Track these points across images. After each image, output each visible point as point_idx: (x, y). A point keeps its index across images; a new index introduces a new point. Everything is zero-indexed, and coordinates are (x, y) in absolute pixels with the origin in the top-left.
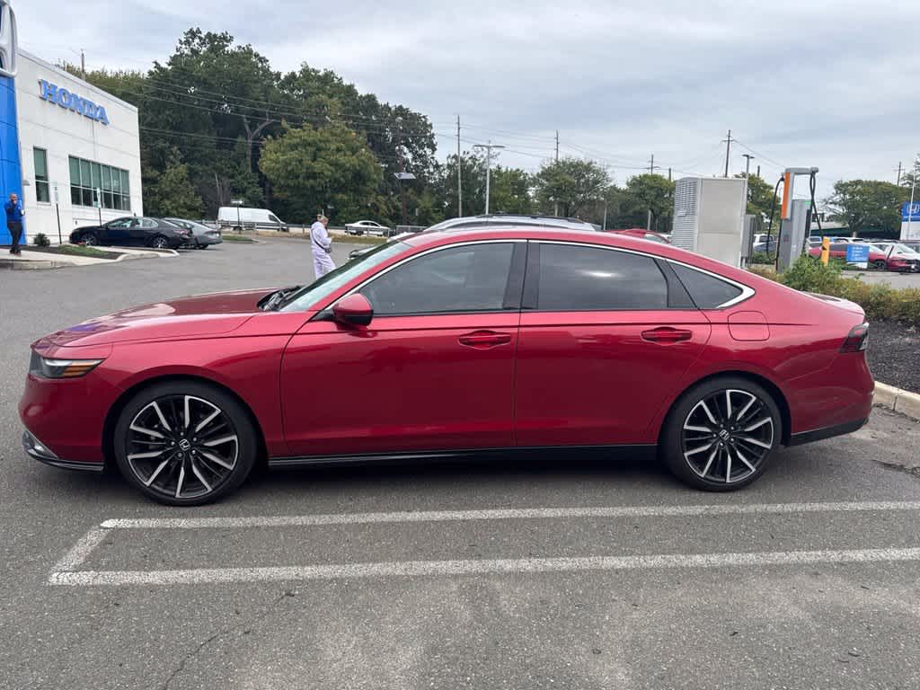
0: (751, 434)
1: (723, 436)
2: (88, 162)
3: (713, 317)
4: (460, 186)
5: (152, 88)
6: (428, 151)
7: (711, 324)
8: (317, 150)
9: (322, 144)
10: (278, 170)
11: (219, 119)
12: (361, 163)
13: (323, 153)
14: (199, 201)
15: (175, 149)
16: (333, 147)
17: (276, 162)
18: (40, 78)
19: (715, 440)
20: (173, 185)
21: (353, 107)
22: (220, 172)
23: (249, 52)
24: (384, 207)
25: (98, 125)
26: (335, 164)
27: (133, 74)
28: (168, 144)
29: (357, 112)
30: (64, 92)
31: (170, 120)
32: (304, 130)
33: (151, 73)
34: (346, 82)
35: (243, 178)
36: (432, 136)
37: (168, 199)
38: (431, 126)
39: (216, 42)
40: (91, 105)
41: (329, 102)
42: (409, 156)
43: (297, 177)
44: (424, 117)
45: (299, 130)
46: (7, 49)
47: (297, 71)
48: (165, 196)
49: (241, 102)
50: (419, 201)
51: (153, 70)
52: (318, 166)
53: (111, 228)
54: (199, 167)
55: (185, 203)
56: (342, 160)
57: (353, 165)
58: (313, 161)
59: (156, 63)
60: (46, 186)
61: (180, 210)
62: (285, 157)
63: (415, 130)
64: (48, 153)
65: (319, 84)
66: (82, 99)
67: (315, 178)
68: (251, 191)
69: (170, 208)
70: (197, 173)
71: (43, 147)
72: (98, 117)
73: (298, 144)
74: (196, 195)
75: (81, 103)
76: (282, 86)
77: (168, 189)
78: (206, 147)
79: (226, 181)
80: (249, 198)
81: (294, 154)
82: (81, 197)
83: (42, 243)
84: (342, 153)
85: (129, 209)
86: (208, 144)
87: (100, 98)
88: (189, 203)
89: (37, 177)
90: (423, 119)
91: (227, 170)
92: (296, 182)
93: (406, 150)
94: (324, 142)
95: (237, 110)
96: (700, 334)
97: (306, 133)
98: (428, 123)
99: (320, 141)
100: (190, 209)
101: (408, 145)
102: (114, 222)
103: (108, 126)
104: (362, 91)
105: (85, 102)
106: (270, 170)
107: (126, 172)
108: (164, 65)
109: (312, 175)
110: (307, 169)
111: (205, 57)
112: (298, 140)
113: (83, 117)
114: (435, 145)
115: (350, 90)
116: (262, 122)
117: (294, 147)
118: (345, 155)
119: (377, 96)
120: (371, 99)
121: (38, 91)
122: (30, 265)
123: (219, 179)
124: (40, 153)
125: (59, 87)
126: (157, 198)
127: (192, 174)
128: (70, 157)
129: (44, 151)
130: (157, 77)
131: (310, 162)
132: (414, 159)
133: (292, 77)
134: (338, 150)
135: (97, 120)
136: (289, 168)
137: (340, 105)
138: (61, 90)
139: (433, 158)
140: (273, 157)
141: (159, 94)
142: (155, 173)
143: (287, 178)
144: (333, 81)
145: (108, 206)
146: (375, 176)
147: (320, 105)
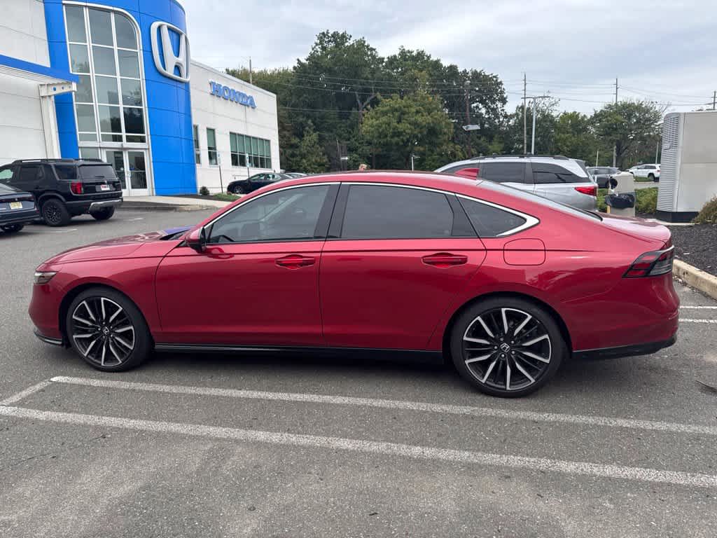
0: (530, 349)
1: (505, 348)
2: (242, 136)
3: (490, 243)
4: (525, 132)
5: (295, 79)
6: (499, 105)
7: (486, 250)
8: (401, 114)
9: (406, 109)
10: (372, 132)
11: (340, 97)
12: (435, 121)
13: (406, 116)
14: (325, 159)
15: (310, 122)
16: (413, 110)
17: (372, 126)
18: (210, 80)
19: (495, 351)
20: (308, 148)
21: (438, 76)
22: (340, 136)
23: (361, 44)
24: (460, 154)
25: (249, 110)
26: (415, 124)
27: (283, 70)
28: (305, 119)
29: (442, 80)
30: (226, 88)
31: (307, 100)
32: (393, 100)
33: (295, 68)
34: (433, 58)
35: (356, 140)
36: (502, 92)
37: (305, 159)
38: (501, 83)
39: (339, 39)
40: (244, 96)
41: (419, 75)
42: (483, 111)
43: (386, 136)
44: (495, 77)
45: (389, 100)
46: (183, 64)
47: (397, 53)
48: (303, 156)
49: (355, 83)
50: (490, 147)
51: (296, 65)
52: (401, 127)
53: (252, 181)
54: (326, 134)
55: (316, 161)
56: (419, 119)
57: (429, 123)
58: (398, 123)
59: (298, 60)
60: (215, 154)
61: (312, 166)
62: (378, 122)
63: (488, 88)
64: (216, 131)
65: (413, 62)
66: (238, 92)
67: (398, 136)
68: (361, 149)
69: (306, 165)
70: (324, 139)
71: (212, 127)
72: (249, 103)
73: (388, 110)
74: (324, 154)
75: (237, 94)
76: (386, 67)
77: (305, 151)
78: (331, 119)
79: (345, 142)
80: (359, 155)
81: (384, 119)
82: (237, 160)
83: (205, 193)
84: (420, 114)
85: (271, 167)
86: (332, 116)
87: (250, 90)
88: (319, 160)
89: (209, 148)
90: (495, 79)
91: (345, 135)
92: (385, 140)
93: (480, 106)
94: (408, 107)
95: (352, 90)
96: (475, 259)
97: (395, 101)
98: (499, 81)
99: (404, 107)
100: (321, 165)
101: (482, 102)
102: (255, 176)
103: (256, 109)
104: (446, 63)
105: (240, 94)
106: (367, 132)
107: (268, 141)
108: (304, 61)
109: (398, 134)
110: (394, 129)
111: (331, 52)
112: (388, 107)
113: (239, 105)
114: (505, 98)
115: (437, 64)
116: (370, 96)
117: (384, 114)
118: (423, 116)
119: (458, 66)
120: (453, 68)
121: (210, 90)
122: (186, 208)
123: (339, 142)
124: (211, 131)
125: (223, 85)
126: (298, 158)
127: (321, 139)
128: (230, 133)
129: (213, 130)
130: (299, 71)
131: (396, 124)
132: (487, 112)
133: (392, 60)
134: (417, 112)
135: (248, 106)
136: (381, 130)
137: (427, 77)
138: (225, 87)
139: (503, 110)
140: (369, 122)
141: (300, 83)
142: (295, 141)
143: (379, 137)
144: (424, 58)
145: (257, 166)
146: (446, 130)
147: (414, 79)
